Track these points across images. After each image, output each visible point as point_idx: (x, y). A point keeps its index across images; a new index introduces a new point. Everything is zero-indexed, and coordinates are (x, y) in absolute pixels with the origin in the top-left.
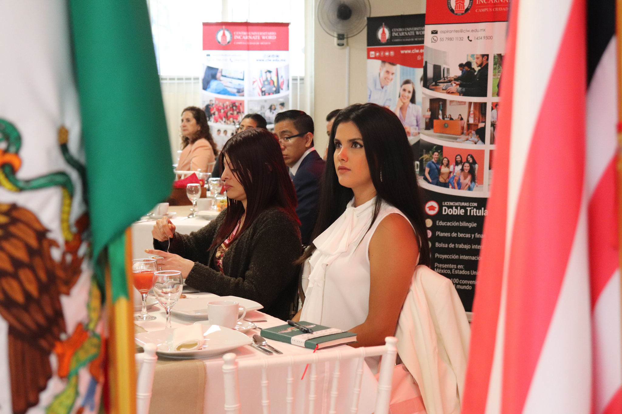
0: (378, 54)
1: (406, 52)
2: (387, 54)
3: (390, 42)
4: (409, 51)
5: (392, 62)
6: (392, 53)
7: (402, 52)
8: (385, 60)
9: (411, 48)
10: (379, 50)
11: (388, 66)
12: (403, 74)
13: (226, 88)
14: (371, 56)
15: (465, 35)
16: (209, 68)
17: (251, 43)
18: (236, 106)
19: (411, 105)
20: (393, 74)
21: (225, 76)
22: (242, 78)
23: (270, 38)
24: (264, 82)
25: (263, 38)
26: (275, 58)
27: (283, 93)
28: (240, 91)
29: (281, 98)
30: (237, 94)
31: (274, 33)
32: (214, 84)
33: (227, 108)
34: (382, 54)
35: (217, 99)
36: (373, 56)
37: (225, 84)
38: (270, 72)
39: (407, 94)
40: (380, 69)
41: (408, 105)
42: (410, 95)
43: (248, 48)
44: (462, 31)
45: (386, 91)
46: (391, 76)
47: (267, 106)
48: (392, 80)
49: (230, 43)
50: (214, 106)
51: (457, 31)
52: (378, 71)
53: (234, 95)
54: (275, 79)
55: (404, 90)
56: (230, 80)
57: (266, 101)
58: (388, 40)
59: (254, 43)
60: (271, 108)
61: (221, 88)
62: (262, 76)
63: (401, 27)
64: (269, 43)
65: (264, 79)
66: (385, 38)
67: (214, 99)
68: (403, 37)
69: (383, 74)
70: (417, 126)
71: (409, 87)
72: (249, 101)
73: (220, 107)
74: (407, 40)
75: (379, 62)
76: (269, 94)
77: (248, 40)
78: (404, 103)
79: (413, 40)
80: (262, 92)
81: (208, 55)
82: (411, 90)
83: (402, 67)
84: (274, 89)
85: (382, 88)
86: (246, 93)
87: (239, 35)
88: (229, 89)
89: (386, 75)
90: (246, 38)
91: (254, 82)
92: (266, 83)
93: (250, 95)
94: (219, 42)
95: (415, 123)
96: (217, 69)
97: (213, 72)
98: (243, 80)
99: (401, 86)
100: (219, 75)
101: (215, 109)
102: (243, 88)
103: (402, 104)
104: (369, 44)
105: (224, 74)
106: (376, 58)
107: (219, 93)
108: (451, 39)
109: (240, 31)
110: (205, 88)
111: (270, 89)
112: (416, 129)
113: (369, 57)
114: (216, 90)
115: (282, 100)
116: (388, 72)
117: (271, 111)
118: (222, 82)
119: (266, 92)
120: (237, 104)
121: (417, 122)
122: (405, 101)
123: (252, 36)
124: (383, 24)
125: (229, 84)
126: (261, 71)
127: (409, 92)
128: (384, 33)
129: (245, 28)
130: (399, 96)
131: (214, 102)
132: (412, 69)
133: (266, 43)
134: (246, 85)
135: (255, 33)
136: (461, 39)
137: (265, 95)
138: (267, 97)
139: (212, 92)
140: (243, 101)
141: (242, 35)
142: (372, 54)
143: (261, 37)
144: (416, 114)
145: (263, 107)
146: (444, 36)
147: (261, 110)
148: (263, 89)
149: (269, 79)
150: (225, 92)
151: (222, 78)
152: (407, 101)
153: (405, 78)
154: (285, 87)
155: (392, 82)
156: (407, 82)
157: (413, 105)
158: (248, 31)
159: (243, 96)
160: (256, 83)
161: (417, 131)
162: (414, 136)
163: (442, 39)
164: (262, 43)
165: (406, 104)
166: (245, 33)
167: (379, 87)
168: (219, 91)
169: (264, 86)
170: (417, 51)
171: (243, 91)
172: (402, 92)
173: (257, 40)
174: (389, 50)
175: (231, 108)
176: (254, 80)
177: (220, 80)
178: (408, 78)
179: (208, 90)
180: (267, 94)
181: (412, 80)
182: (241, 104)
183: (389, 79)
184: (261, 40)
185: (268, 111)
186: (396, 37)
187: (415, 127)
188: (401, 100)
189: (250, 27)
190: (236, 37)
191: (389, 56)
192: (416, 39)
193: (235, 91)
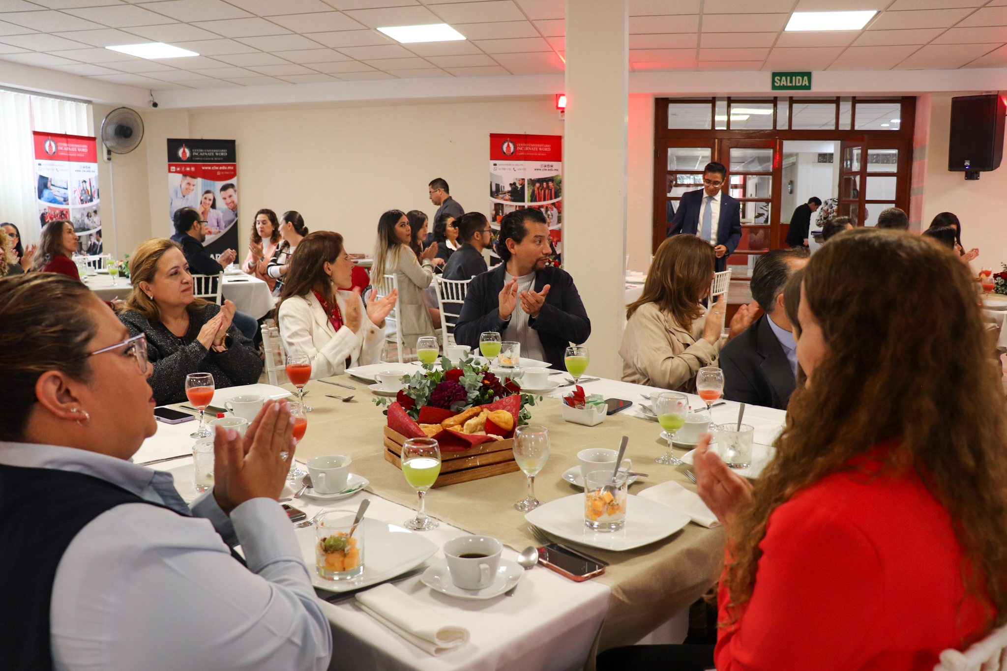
0: (178, 169)
1: (206, 168)
2: (188, 169)
3: (191, 159)
4: (209, 168)
5: (194, 175)
6: (193, 169)
7: (203, 168)
8: (185, 174)
9: (211, 166)
10: (180, 166)
11: (188, 179)
12: (204, 185)
13: (55, 197)
14: (171, 171)
15: (512, 167)
16: (42, 177)
17: (70, 155)
18: (64, 214)
19: (211, 210)
20: (194, 185)
21: (53, 185)
22: (66, 187)
23: (83, 150)
24: (82, 191)
25: (79, 150)
26: (88, 170)
27: (96, 201)
28: (66, 200)
29: (93, 206)
30: (64, 203)
31: (85, 146)
32: (46, 193)
33: (57, 216)
34: (183, 169)
35: (50, 208)
36: (174, 171)
37: (54, 193)
38: (85, 182)
39: (207, 201)
40: (182, 181)
41: (209, 210)
42: (211, 202)
43: (69, 159)
44: (510, 165)
45: (187, 199)
46: (192, 187)
47: (85, 214)
48: (193, 190)
49: (55, 154)
50: (48, 215)
51: (507, 165)
52: (180, 183)
53: (61, 203)
54: (89, 189)
55: (206, 198)
56: (57, 189)
57: (84, 209)
58: (188, 158)
59: (73, 155)
60: (88, 216)
61: (51, 197)
62: (80, 186)
63: (203, 149)
64: (83, 155)
65: (82, 188)
66: (186, 156)
67: (47, 208)
68: (205, 156)
69: (184, 185)
70: (218, 226)
71: (210, 196)
72: (73, 209)
73: (52, 215)
74: (206, 159)
75: (180, 176)
76: (86, 202)
77: (68, 152)
78: (205, 209)
79: (212, 159)
80: (81, 200)
81: (40, 164)
82: (212, 198)
83: (203, 180)
84: (89, 198)
85: (184, 196)
86: (70, 201)
87: (61, 146)
88: (58, 198)
89: (188, 186)
90: (66, 149)
91: (75, 191)
92: (83, 192)
93: (73, 204)
94: (47, 152)
95: (216, 224)
96: (47, 178)
97: (45, 181)
98: (67, 189)
99: (203, 195)
100: (49, 184)
101: (48, 217)
102: (68, 197)
103: (204, 209)
104: (169, 160)
105: (53, 183)
106: (176, 172)
107: (50, 202)
108: (504, 169)
109: (63, 142)
110: (40, 197)
111: (87, 198)
112: (217, 229)
113: (170, 171)
114: (48, 199)
115: (94, 208)
116: (189, 184)
117: (88, 218)
118: (52, 191)
119: (84, 200)
120: (64, 212)
121: (218, 223)
122: (206, 207)
123: (71, 147)
124: (184, 145)
125: (57, 193)
126: (79, 181)
127: (210, 200)
128: (184, 152)
129: (64, 139)
130: (201, 203)
131: (47, 211)
132: (212, 182)
133: (81, 155)
134: (70, 194)
135: (72, 145)
136: (510, 169)
137: (83, 203)
138: (85, 205)
139: (45, 201)
140: (68, 209)
141: (64, 146)
142: (173, 169)
143: (77, 150)
144: (216, 217)
145: (82, 215)
146: (501, 167)
147: (82, 217)
148: (82, 198)
149: (85, 189)
150: (54, 201)
151: (52, 187)
152: (208, 207)
153: (206, 189)
154: (96, 196)
155: (194, 192)
156: (208, 192)
157: (214, 210)
158: (67, 143)
159: (68, 204)
160: (76, 192)
161: (218, 230)
162: (215, 234)
163: (499, 169)
164: (78, 155)
165: (208, 210)
166: (66, 145)
167: (180, 195)
168: (50, 200)
169: (82, 195)
170: (217, 168)
171: (68, 200)
172: (203, 200)
173: (74, 152)
174: (190, 166)
175: (60, 216)
176: (75, 189)
177: (51, 190)
178: (209, 189)
179: (42, 199)
180: (84, 202)
181: (212, 190)
182: (67, 212)
183: (190, 189)
184: (78, 152)
185: (86, 218)
186: (196, 156)
187: (216, 227)
188: (203, 206)
189: (69, 140)
190: (60, 148)
191: (190, 171)
192: (216, 159)
193: (62, 200)
